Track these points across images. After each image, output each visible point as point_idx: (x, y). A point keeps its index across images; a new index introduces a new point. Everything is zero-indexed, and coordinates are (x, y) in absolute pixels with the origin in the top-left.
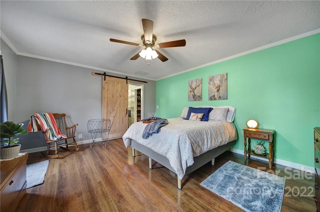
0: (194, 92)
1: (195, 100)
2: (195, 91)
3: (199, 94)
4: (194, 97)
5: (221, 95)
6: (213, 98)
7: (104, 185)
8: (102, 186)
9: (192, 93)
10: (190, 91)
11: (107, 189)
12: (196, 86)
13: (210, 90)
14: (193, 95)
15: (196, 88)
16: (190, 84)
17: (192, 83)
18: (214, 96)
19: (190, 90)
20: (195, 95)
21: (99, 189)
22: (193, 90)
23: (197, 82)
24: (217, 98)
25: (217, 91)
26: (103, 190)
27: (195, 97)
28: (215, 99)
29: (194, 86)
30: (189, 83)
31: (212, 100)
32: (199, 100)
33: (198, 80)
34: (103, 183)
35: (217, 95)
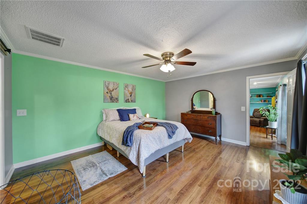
0: (111, 93)
1: (113, 102)
2: (113, 93)
3: (116, 97)
4: (111, 99)
5: (133, 99)
6: (128, 101)
7: (200, 181)
8: (202, 182)
9: (110, 95)
10: (107, 93)
11: (202, 178)
12: (114, 88)
13: (125, 94)
14: (110, 96)
15: (113, 90)
16: (107, 84)
17: (108, 84)
18: (128, 99)
19: (107, 91)
20: (112, 97)
21: (206, 182)
22: (111, 92)
23: (114, 84)
24: (130, 101)
25: (130, 96)
26: (204, 179)
27: (113, 99)
28: (129, 102)
29: (111, 87)
30: (105, 83)
31: (127, 102)
32: (116, 102)
33: (116, 83)
34: (199, 183)
35: (130, 99)
